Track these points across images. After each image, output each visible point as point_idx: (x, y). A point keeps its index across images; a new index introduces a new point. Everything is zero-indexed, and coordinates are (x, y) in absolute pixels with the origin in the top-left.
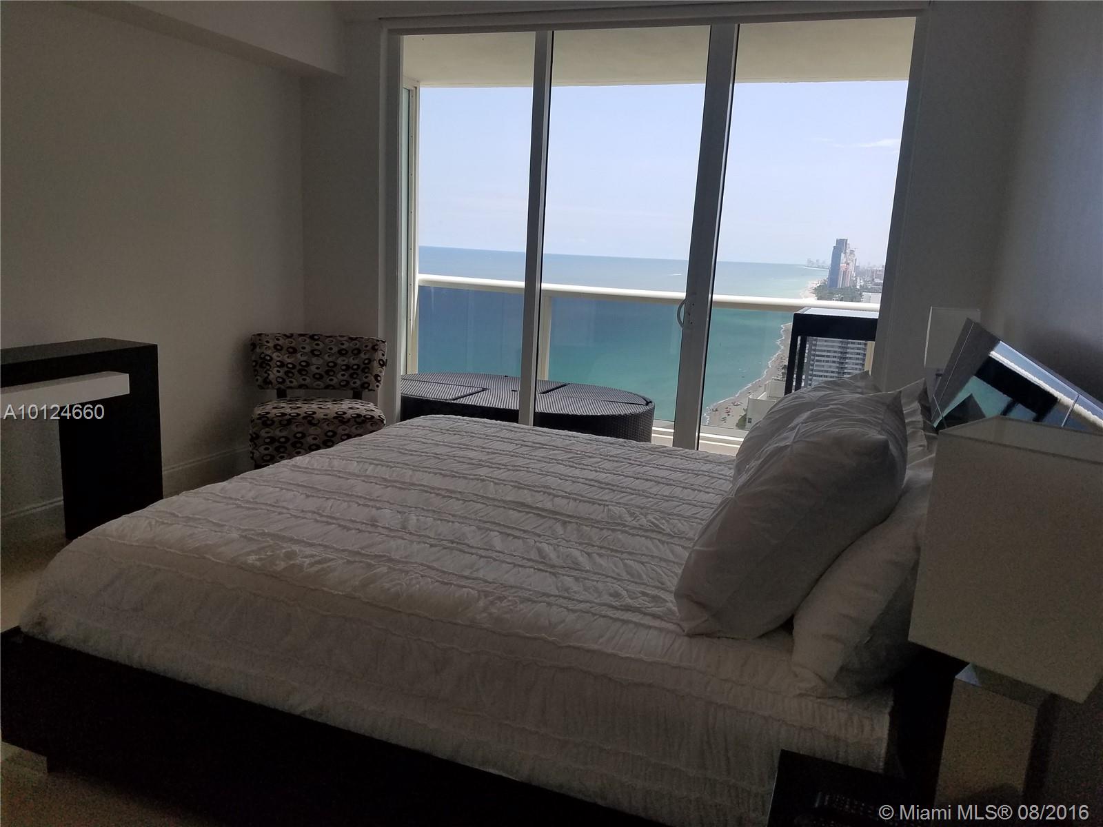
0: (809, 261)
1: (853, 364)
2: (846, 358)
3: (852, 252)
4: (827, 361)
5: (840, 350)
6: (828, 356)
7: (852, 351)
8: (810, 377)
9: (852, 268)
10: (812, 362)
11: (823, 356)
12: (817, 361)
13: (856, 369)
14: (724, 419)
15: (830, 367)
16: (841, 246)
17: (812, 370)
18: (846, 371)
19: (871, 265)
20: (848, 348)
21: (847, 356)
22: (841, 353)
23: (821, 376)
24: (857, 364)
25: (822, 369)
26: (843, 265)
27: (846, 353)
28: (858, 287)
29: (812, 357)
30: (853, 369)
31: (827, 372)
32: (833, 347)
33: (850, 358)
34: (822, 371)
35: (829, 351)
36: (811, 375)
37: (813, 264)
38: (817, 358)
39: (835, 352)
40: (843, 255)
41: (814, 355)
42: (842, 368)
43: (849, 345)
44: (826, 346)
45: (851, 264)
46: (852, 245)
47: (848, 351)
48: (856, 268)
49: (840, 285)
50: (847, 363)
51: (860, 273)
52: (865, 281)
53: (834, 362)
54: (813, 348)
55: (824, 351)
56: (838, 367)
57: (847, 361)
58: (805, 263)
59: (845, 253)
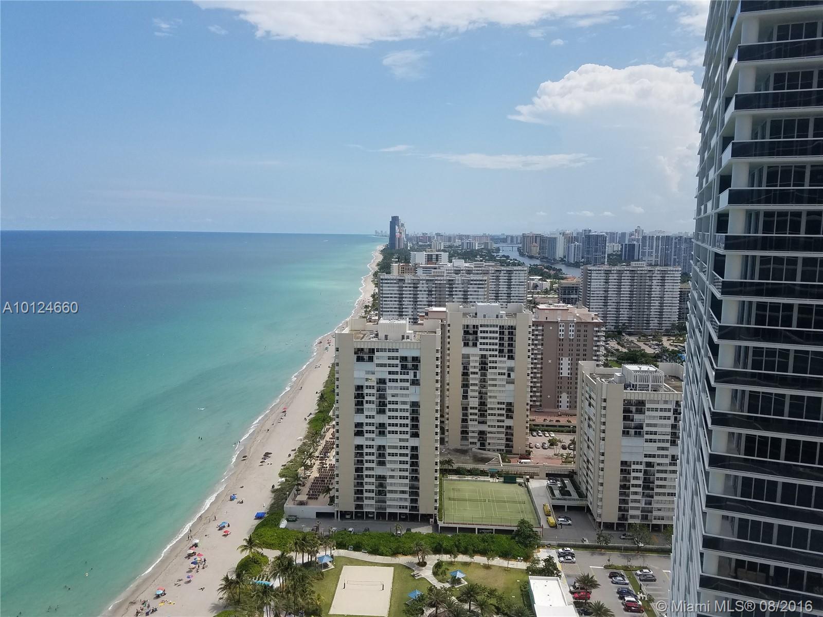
0: (376, 232)
1: (408, 301)
2: (403, 298)
3: (403, 225)
4: (391, 301)
5: (398, 292)
6: (391, 297)
7: (406, 292)
8: (381, 313)
9: (403, 236)
10: (381, 302)
11: (388, 297)
12: (385, 301)
13: (410, 305)
14: (327, 348)
15: (394, 304)
16: (395, 221)
17: (382, 308)
18: (404, 306)
19: (416, 233)
20: (403, 290)
21: (404, 296)
22: (399, 294)
23: (388, 311)
24: (410, 301)
25: (389, 306)
26: (397, 234)
27: (402, 294)
28: (409, 248)
29: (381, 299)
30: (408, 305)
31: (391, 308)
32: (393, 290)
33: (406, 297)
34: (389, 308)
35: (391, 294)
36: (382, 311)
37: (379, 233)
38: (384, 299)
39: (395, 294)
40: (397, 227)
41: (382, 297)
42: (401, 305)
43: (404, 289)
44: (389, 290)
45: (403, 233)
46: (402, 220)
47: (404, 292)
48: (407, 235)
49: (397, 248)
50: (403, 301)
51: (409, 239)
52: (412, 244)
53: (395, 301)
54: (381, 292)
55: (388, 294)
56: (398, 304)
57: (404, 299)
58: (374, 234)
59: (398, 226)
